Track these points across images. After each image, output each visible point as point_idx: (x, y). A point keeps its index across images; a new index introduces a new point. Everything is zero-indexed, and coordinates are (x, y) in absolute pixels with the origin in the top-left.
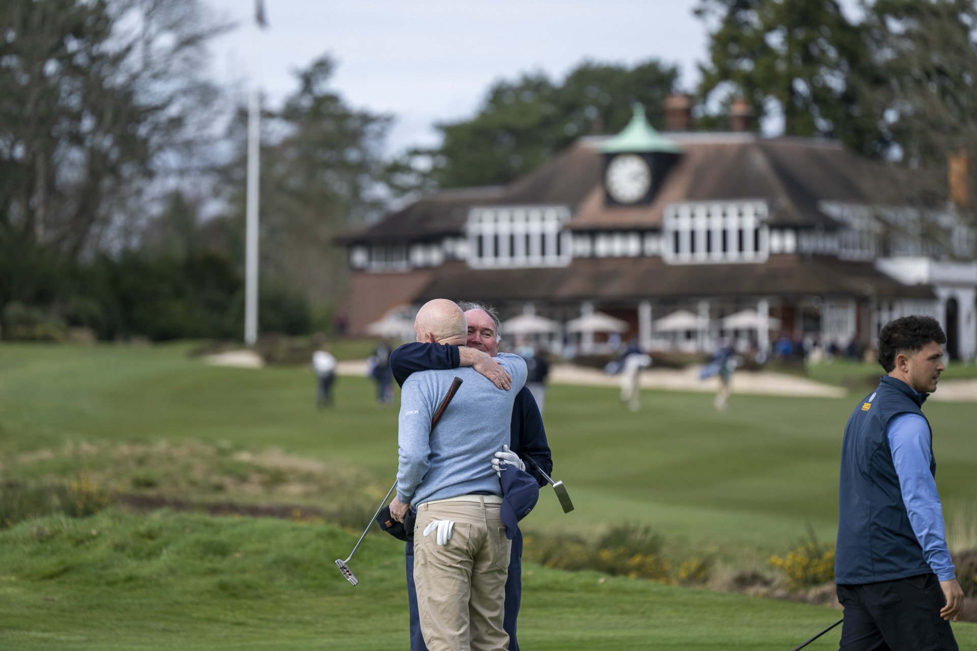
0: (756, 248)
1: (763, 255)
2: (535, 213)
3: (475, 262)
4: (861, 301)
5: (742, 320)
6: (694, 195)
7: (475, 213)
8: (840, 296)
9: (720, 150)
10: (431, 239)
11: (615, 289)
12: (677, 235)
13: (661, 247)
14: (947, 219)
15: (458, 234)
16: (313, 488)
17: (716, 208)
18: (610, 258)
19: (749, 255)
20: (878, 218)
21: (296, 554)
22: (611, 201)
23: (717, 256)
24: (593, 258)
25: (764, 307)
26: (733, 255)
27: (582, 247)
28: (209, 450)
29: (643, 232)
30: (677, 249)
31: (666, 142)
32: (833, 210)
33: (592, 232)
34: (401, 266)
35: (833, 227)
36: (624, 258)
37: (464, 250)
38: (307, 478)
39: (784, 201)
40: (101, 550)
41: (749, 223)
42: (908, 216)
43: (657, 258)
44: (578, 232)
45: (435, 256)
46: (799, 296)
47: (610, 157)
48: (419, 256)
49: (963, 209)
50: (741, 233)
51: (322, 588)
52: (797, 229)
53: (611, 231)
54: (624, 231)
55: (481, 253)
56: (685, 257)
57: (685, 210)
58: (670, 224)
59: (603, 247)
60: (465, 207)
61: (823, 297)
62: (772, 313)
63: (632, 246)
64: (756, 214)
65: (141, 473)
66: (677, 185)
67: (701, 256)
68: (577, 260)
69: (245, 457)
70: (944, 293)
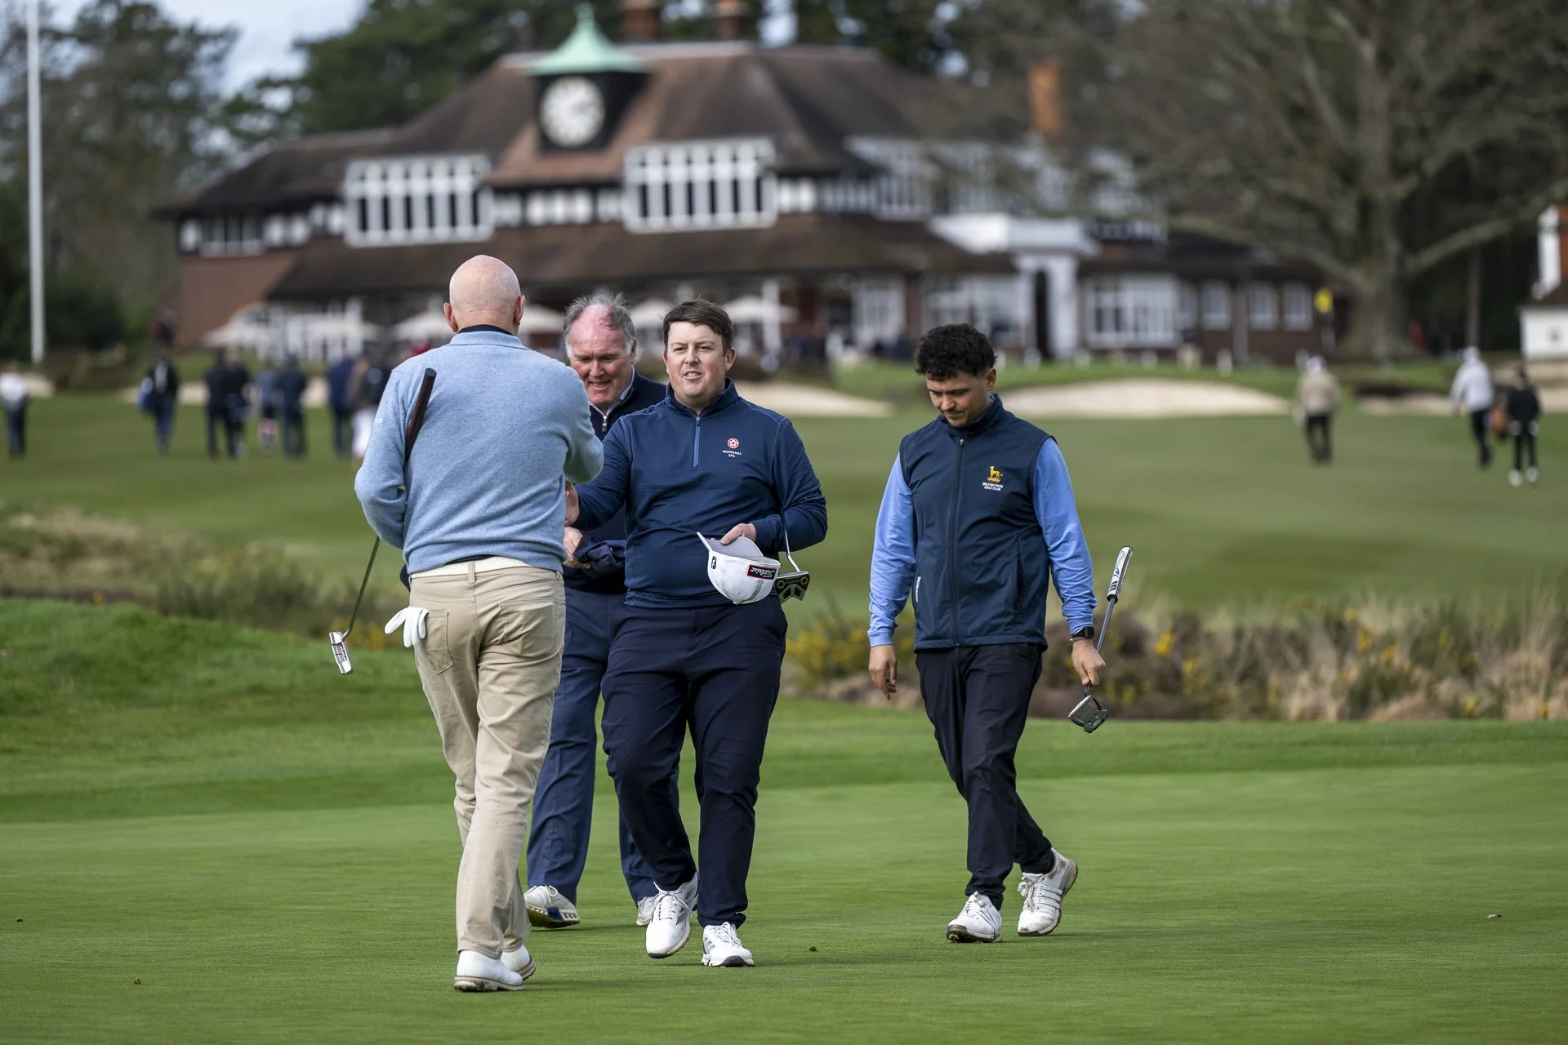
0: (759, 207)
1: (768, 218)
2: (440, 165)
3: (354, 238)
4: (911, 278)
5: (741, 311)
6: (668, 132)
7: (354, 168)
8: (880, 272)
9: (702, 67)
10: (293, 207)
11: (557, 272)
12: (644, 190)
13: (622, 208)
14: (1029, 157)
15: (332, 199)
16: (125, 564)
17: (700, 151)
18: (549, 226)
19: (749, 218)
20: (933, 159)
21: (88, 650)
22: (548, 145)
23: (702, 220)
24: (525, 226)
25: (771, 289)
26: (725, 218)
27: (507, 211)
29: (596, 187)
30: (645, 212)
31: (624, 58)
32: (868, 148)
33: (523, 190)
34: (251, 246)
35: (867, 173)
36: (570, 225)
37: (340, 220)
38: (116, 549)
39: (796, 139)
41: (747, 170)
42: (973, 154)
43: (617, 224)
44: (502, 191)
45: (299, 231)
46: (824, 273)
47: (546, 82)
48: (276, 232)
49: (1053, 142)
50: (735, 185)
51: (125, 698)
52: (818, 176)
53: (549, 188)
54: (568, 187)
55: (364, 225)
56: (657, 222)
57: (654, 154)
58: (634, 175)
59: (539, 210)
60: (342, 158)
61: (854, 274)
62: (784, 299)
63: (580, 208)
64: (757, 158)
66: (642, 120)
67: (679, 221)
68: (502, 230)
69: (26, 521)
70: (1028, 263)
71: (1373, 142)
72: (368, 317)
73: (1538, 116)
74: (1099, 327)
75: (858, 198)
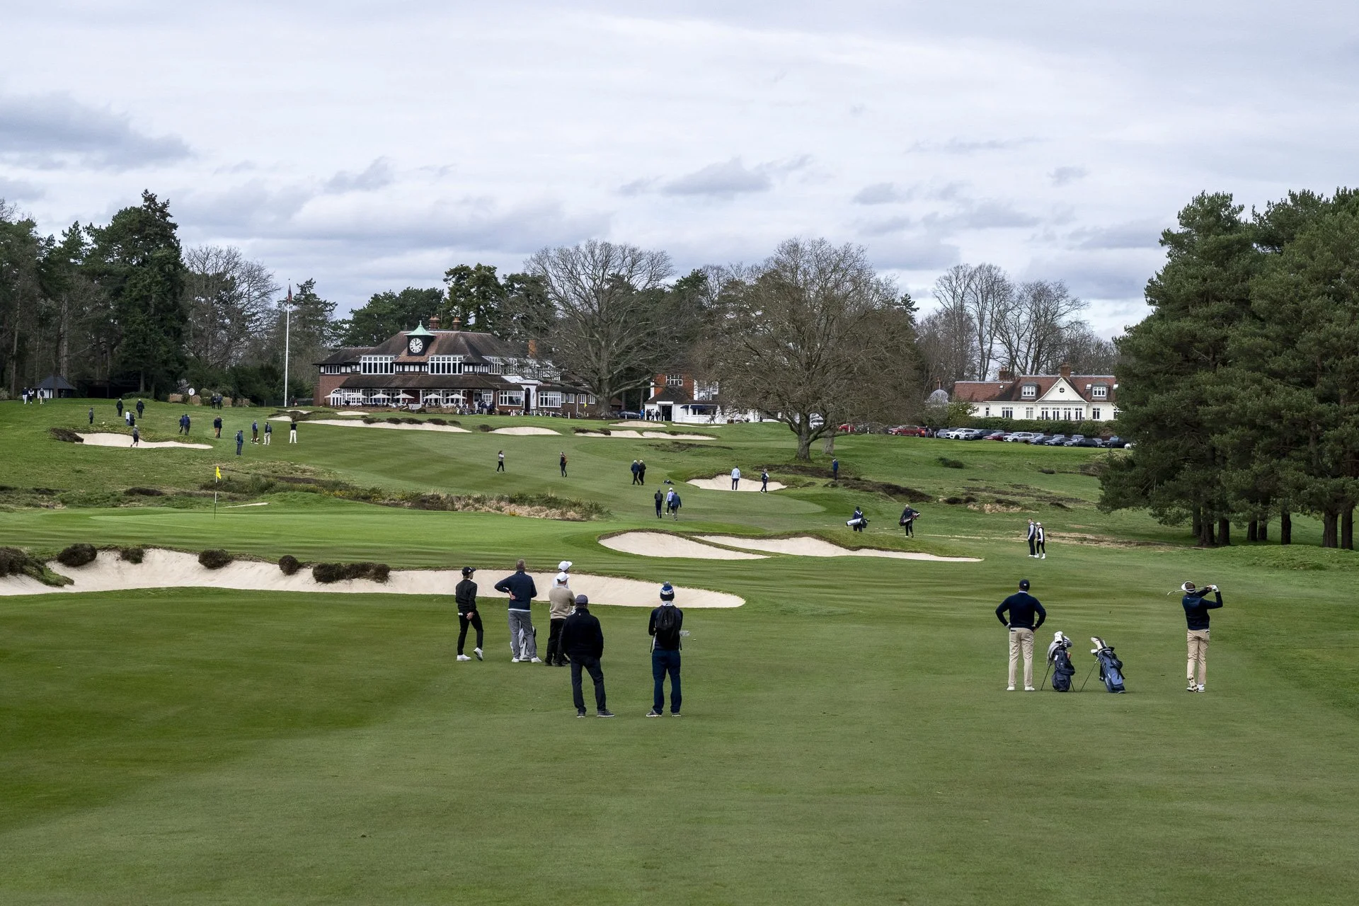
0: (460, 371)
1: (462, 374)
2: (384, 357)
3: (362, 373)
4: (496, 390)
5: (454, 397)
6: (439, 352)
7: (363, 356)
8: (489, 389)
9: (448, 337)
10: (346, 365)
11: (410, 384)
12: (433, 365)
13: (427, 370)
14: (528, 361)
15: (357, 363)
17: (446, 357)
18: (409, 373)
19: (457, 373)
20: (503, 361)
22: (410, 353)
23: (446, 373)
24: (403, 373)
25: (462, 392)
26: (452, 373)
27: (399, 369)
28: (289, 464)
29: (421, 364)
31: (429, 333)
32: (486, 358)
33: (403, 364)
34: (337, 373)
35: (486, 364)
36: (414, 373)
37: (359, 369)
38: (311, 471)
39: (469, 355)
40: (289, 497)
41: (457, 362)
42: (513, 360)
43: (426, 374)
44: (398, 364)
45: (349, 370)
46: (474, 388)
48: (343, 370)
49: (532, 357)
50: (455, 366)
52: (474, 365)
53: (410, 364)
54: (415, 364)
55: (365, 371)
56: (435, 374)
57: (435, 357)
58: (430, 362)
59: (407, 369)
60: (360, 353)
61: (481, 389)
62: (464, 394)
63: (417, 369)
64: (460, 359)
65: (274, 469)
66: (432, 349)
67: (441, 373)
68: (398, 373)
70: (525, 387)
71: (604, 365)
72: (364, 394)
73: (641, 361)
74: (542, 403)
75: (485, 370)
